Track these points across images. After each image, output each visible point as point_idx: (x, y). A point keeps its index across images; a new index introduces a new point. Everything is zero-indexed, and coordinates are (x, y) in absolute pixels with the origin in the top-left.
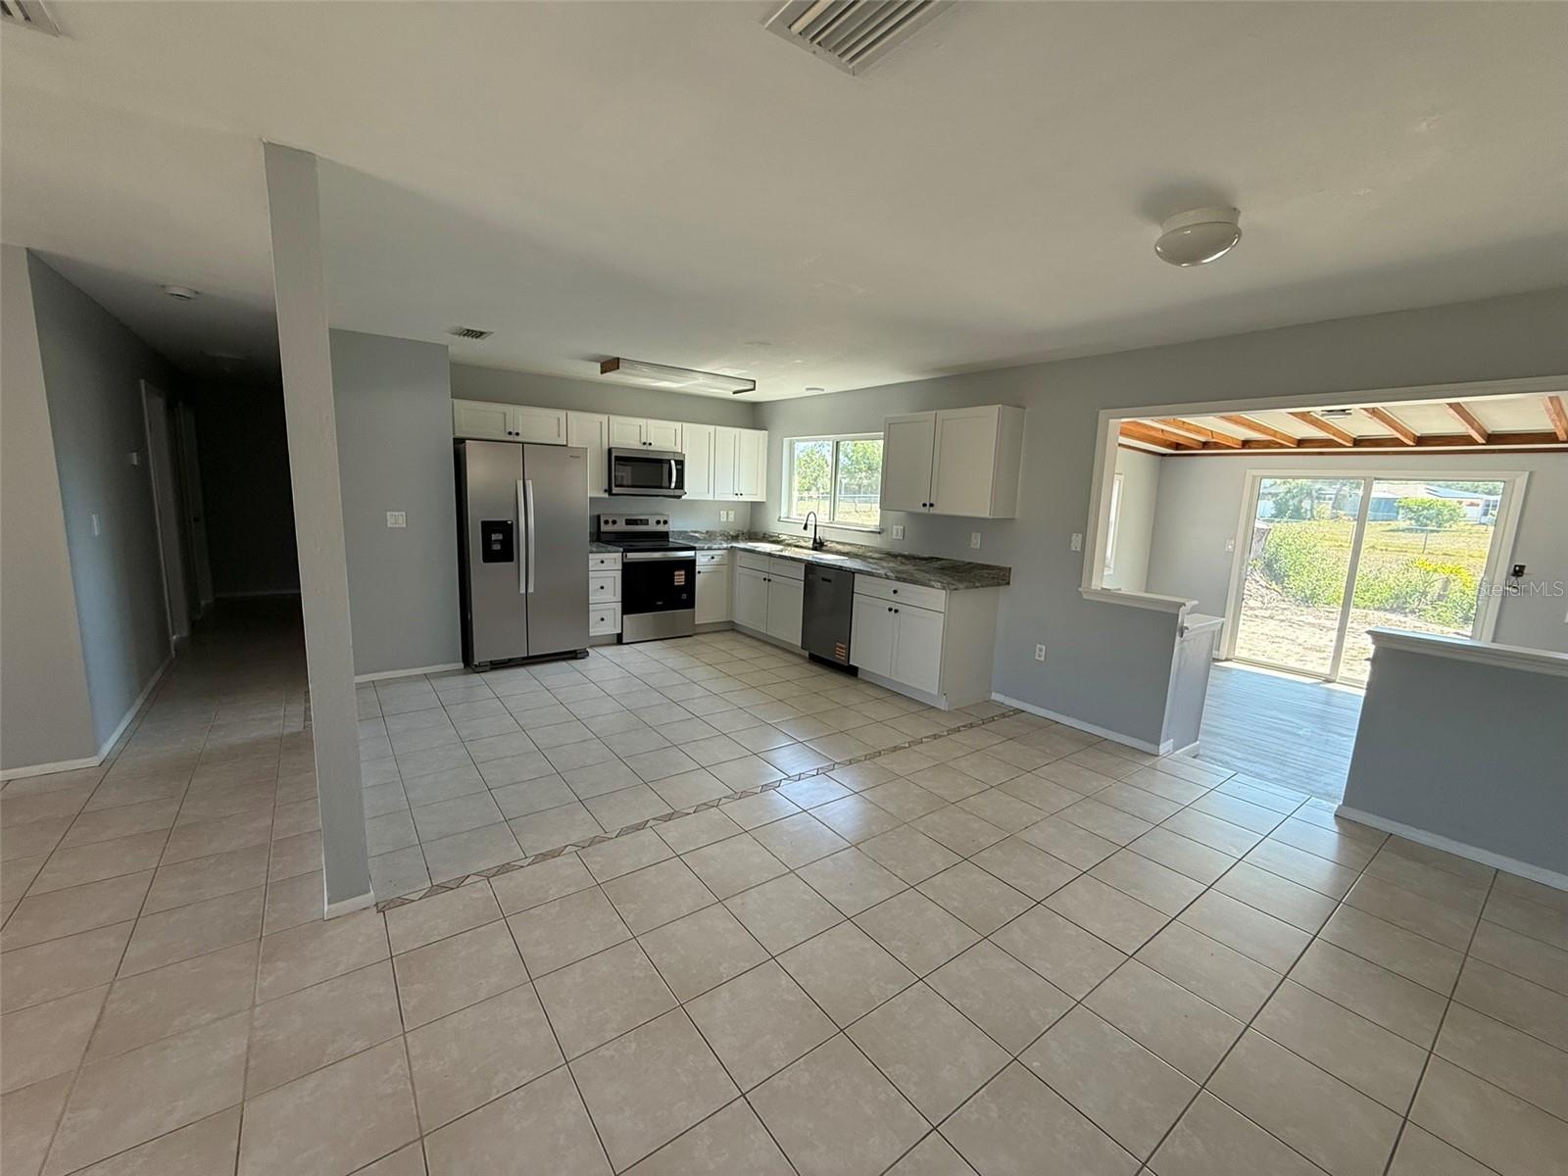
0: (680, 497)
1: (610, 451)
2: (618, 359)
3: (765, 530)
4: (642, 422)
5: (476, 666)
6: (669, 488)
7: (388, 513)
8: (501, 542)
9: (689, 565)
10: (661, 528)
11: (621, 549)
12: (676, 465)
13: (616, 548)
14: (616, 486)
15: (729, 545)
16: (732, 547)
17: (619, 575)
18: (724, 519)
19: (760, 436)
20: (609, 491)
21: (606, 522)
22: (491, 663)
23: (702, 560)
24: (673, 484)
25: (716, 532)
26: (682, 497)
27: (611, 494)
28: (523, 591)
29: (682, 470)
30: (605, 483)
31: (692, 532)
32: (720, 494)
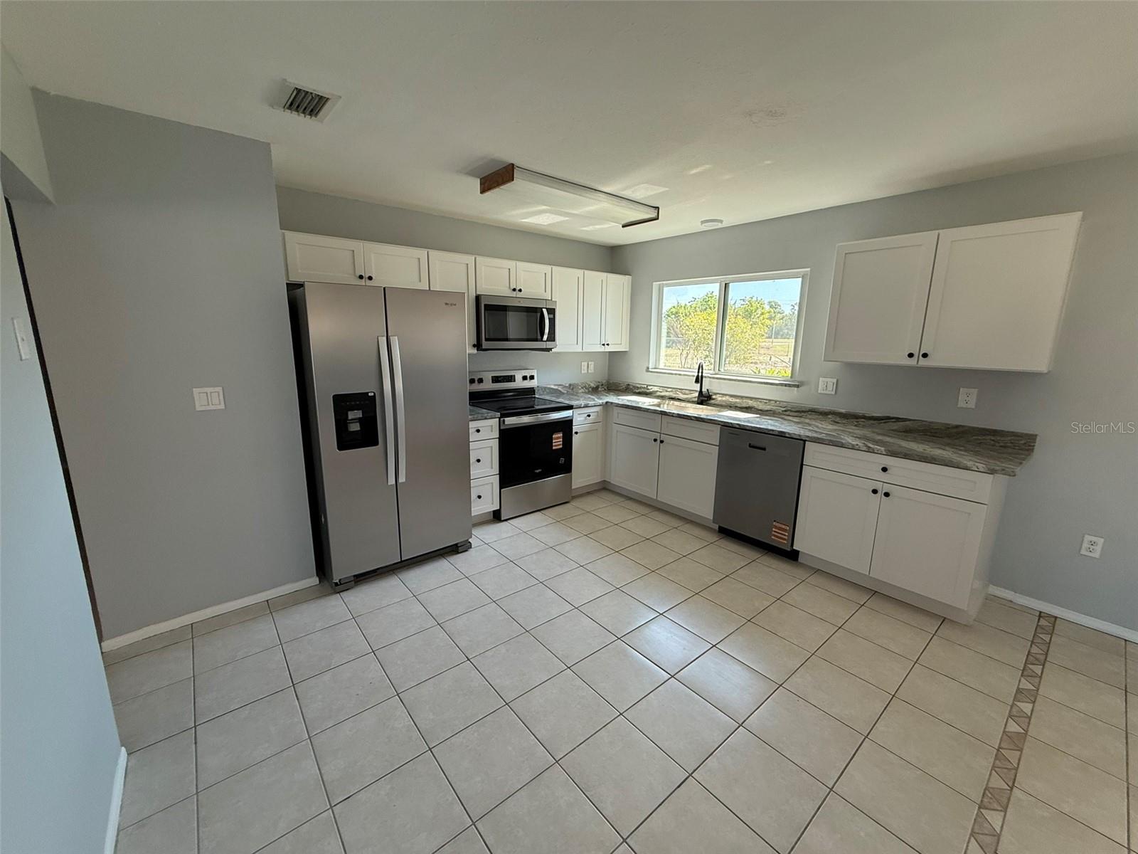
0: (551, 349)
1: (478, 298)
2: (513, 165)
3: (630, 381)
4: (511, 264)
5: (336, 584)
6: (542, 340)
7: (196, 391)
8: (360, 420)
9: (566, 426)
10: (528, 384)
11: (498, 414)
12: (548, 314)
13: (492, 413)
14: (486, 340)
15: (605, 401)
16: (607, 403)
17: (495, 444)
18: (584, 371)
19: (625, 280)
20: (478, 346)
21: (472, 381)
22: (356, 577)
23: (579, 419)
24: (544, 336)
25: (578, 385)
26: (553, 349)
27: (480, 349)
28: (392, 482)
29: (554, 320)
30: (473, 337)
31: (556, 386)
32: (588, 345)
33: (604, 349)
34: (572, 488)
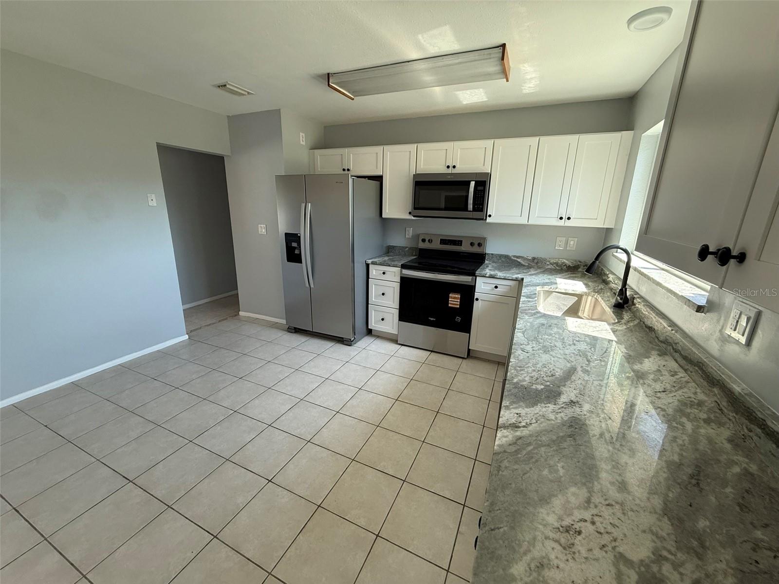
0: (482, 219)
1: (414, 177)
4: (449, 145)
5: (288, 328)
6: (469, 210)
7: (259, 226)
10: (475, 249)
11: (400, 265)
12: (477, 186)
13: (395, 264)
14: (423, 209)
15: (522, 277)
17: (397, 286)
18: (560, 248)
20: (412, 213)
21: (424, 240)
22: (295, 328)
23: (483, 287)
24: (470, 207)
25: (545, 260)
26: (486, 219)
27: (414, 216)
28: (307, 285)
29: (484, 191)
30: (409, 206)
31: (514, 256)
32: (537, 217)
33: (561, 223)
34: (470, 348)
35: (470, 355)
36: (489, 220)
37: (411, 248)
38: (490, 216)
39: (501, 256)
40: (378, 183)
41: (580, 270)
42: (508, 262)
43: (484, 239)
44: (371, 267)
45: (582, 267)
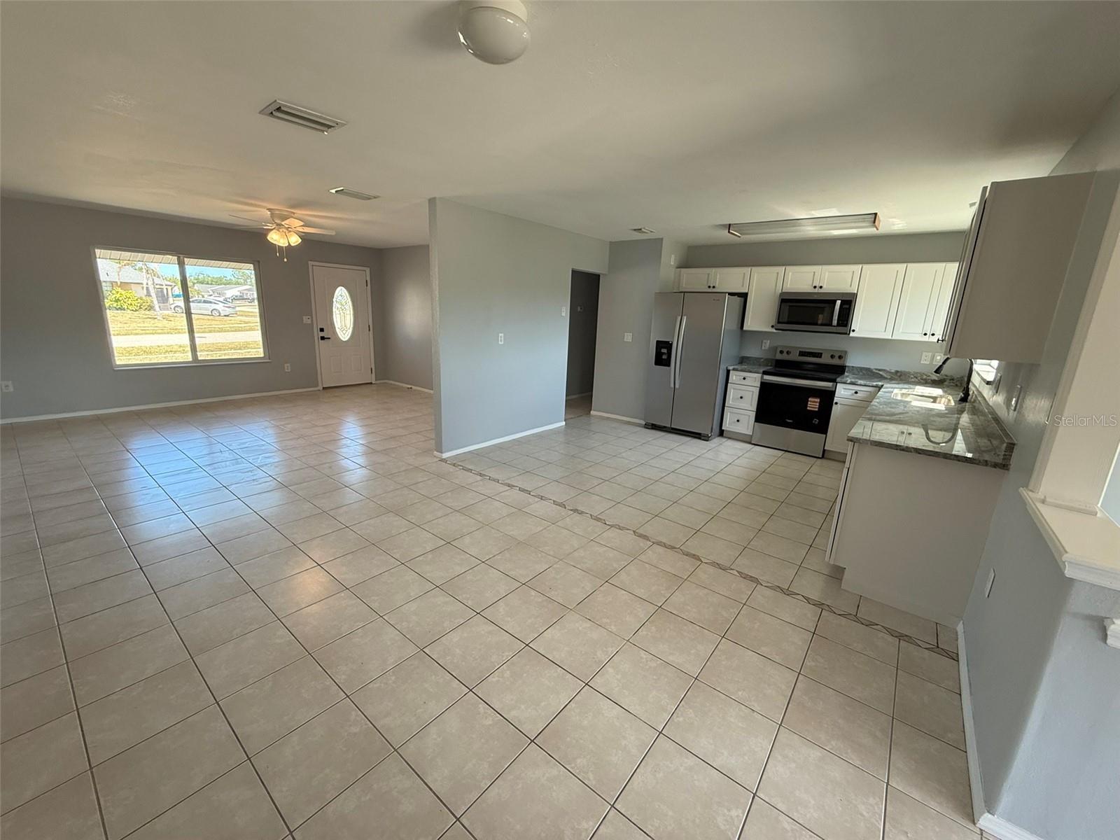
0: (847, 334)
1: (782, 295)
4: (817, 268)
6: (829, 325)
8: (666, 354)
10: (836, 362)
11: (761, 372)
12: (842, 304)
13: (757, 371)
15: (883, 385)
17: (756, 391)
18: (925, 361)
20: (774, 327)
21: (781, 352)
22: (653, 425)
23: (843, 392)
24: (835, 322)
25: (909, 373)
26: (849, 334)
27: (776, 329)
28: (672, 386)
29: (849, 309)
30: (773, 321)
31: (876, 369)
32: (902, 333)
33: (926, 339)
34: (826, 448)
35: (824, 455)
36: (852, 334)
37: (766, 359)
38: (854, 331)
39: (862, 369)
40: (743, 299)
41: (945, 383)
42: (869, 374)
43: (846, 352)
44: (731, 372)
45: (948, 381)
